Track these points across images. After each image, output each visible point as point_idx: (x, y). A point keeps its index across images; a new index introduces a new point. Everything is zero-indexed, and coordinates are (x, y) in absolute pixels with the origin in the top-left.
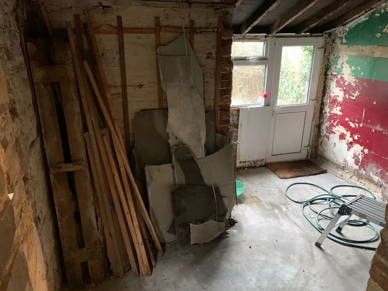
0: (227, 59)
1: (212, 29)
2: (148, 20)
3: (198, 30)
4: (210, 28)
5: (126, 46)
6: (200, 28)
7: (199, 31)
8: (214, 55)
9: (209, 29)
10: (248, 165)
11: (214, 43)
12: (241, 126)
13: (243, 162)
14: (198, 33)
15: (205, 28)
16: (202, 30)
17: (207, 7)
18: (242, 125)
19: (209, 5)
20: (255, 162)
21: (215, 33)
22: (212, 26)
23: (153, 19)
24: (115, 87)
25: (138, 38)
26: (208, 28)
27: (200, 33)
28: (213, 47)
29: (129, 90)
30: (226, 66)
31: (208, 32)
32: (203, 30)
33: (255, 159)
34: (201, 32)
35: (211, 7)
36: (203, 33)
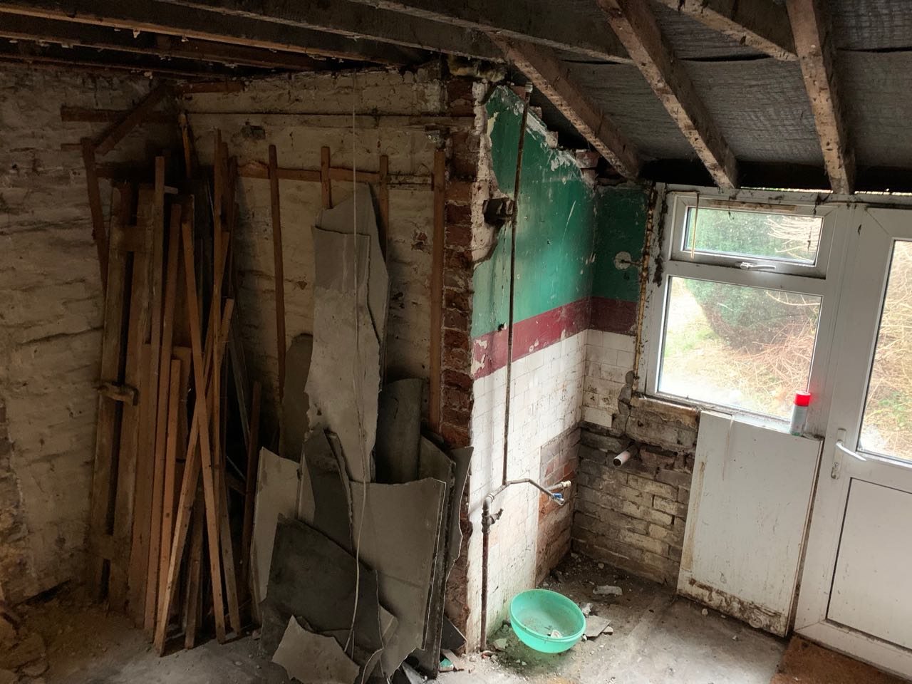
0: (461, 255)
1: (422, 179)
2: (312, 152)
3: (394, 180)
4: (416, 176)
5: (283, 202)
6: (398, 174)
7: (397, 182)
8: (429, 242)
9: (415, 178)
10: (720, 606)
11: (429, 213)
12: (702, 470)
13: (702, 587)
14: (393, 186)
15: (407, 175)
16: (401, 179)
17: (411, 124)
18: (707, 467)
19: (414, 120)
20: (743, 607)
21: (429, 188)
22: (423, 170)
23: (319, 150)
24: (269, 278)
25: (299, 188)
26: (412, 174)
27: (398, 185)
28: (428, 223)
29: (287, 287)
30: (455, 273)
31: (413, 183)
32: (403, 179)
33: (747, 598)
34: (400, 184)
35: (419, 123)
36: (403, 185)
